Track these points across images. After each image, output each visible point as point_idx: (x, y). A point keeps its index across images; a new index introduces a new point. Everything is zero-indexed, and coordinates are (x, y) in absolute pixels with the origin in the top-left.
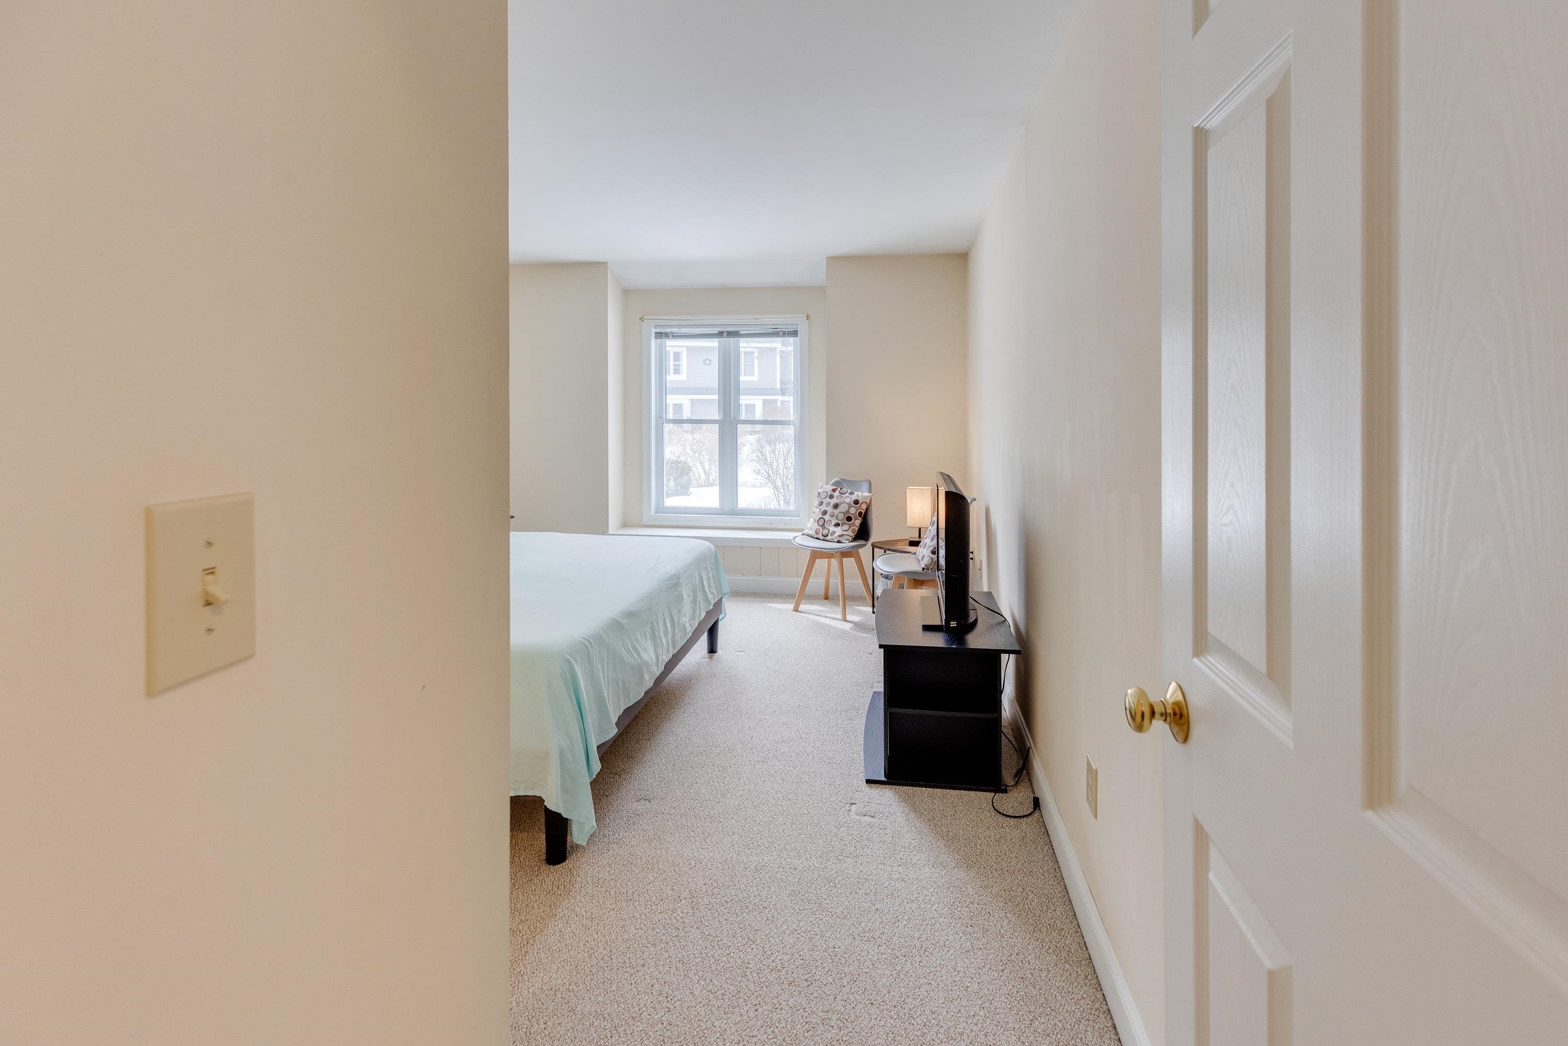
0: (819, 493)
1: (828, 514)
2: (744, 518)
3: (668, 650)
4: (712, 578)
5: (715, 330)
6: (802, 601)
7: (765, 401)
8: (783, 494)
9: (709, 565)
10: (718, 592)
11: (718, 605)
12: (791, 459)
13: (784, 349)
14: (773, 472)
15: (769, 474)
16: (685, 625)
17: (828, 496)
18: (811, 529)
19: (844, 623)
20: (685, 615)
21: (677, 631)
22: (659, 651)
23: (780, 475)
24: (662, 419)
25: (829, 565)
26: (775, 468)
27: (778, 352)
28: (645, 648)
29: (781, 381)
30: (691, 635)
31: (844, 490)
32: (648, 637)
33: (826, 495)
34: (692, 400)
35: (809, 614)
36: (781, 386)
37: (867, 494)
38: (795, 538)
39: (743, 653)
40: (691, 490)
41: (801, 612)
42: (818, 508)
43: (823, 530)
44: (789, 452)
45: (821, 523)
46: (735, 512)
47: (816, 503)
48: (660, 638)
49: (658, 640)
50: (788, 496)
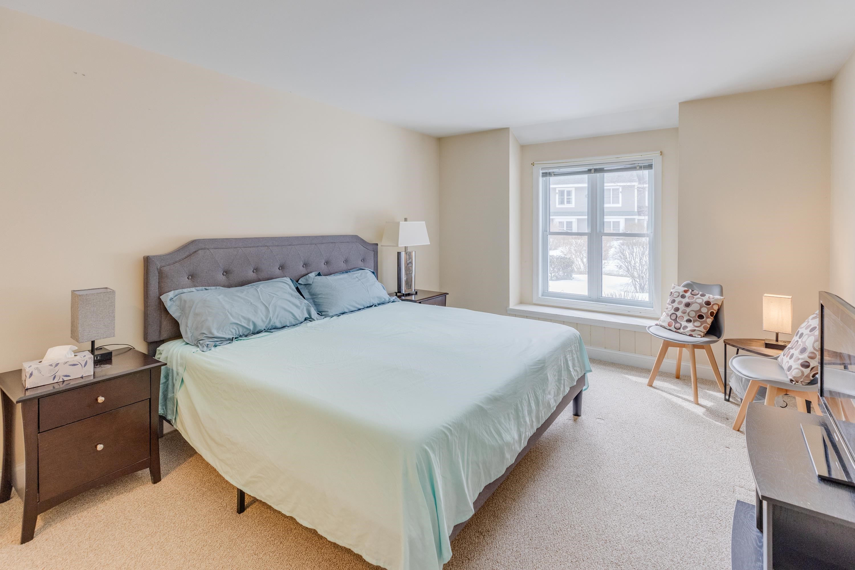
0: (671, 293)
1: (680, 311)
2: (606, 305)
3: (532, 426)
4: (576, 359)
5: (585, 169)
6: (657, 377)
7: (626, 220)
8: (639, 283)
9: (573, 348)
10: (581, 370)
11: (582, 380)
12: (646, 259)
13: (640, 186)
14: (631, 267)
15: (628, 269)
16: (549, 401)
17: (680, 296)
18: (664, 321)
19: (696, 406)
20: (549, 393)
21: (541, 408)
22: (522, 430)
23: (637, 270)
24: (547, 232)
25: (681, 353)
26: (633, 265)
27: (636, 187)
28: (507, 429)
29: (638, 206)
30: (555, 409)
31: (696, 292)
32: (512, 418)
33: (678, 294)
34: (578, 219)
35: (662, 391)
36: (637, 209)
37: (718, 297)
38: (649, 327)
39: (603, 422)
40: (574, 276)
41: (655, 388)
42: (670, 305)
43: (675, 323)
44: (643, 254)
45: (674, 317)
46: (600, 300)
47: (669, 301)
48: (524, 417)
49: (522, 420)
50: (643, 284)
